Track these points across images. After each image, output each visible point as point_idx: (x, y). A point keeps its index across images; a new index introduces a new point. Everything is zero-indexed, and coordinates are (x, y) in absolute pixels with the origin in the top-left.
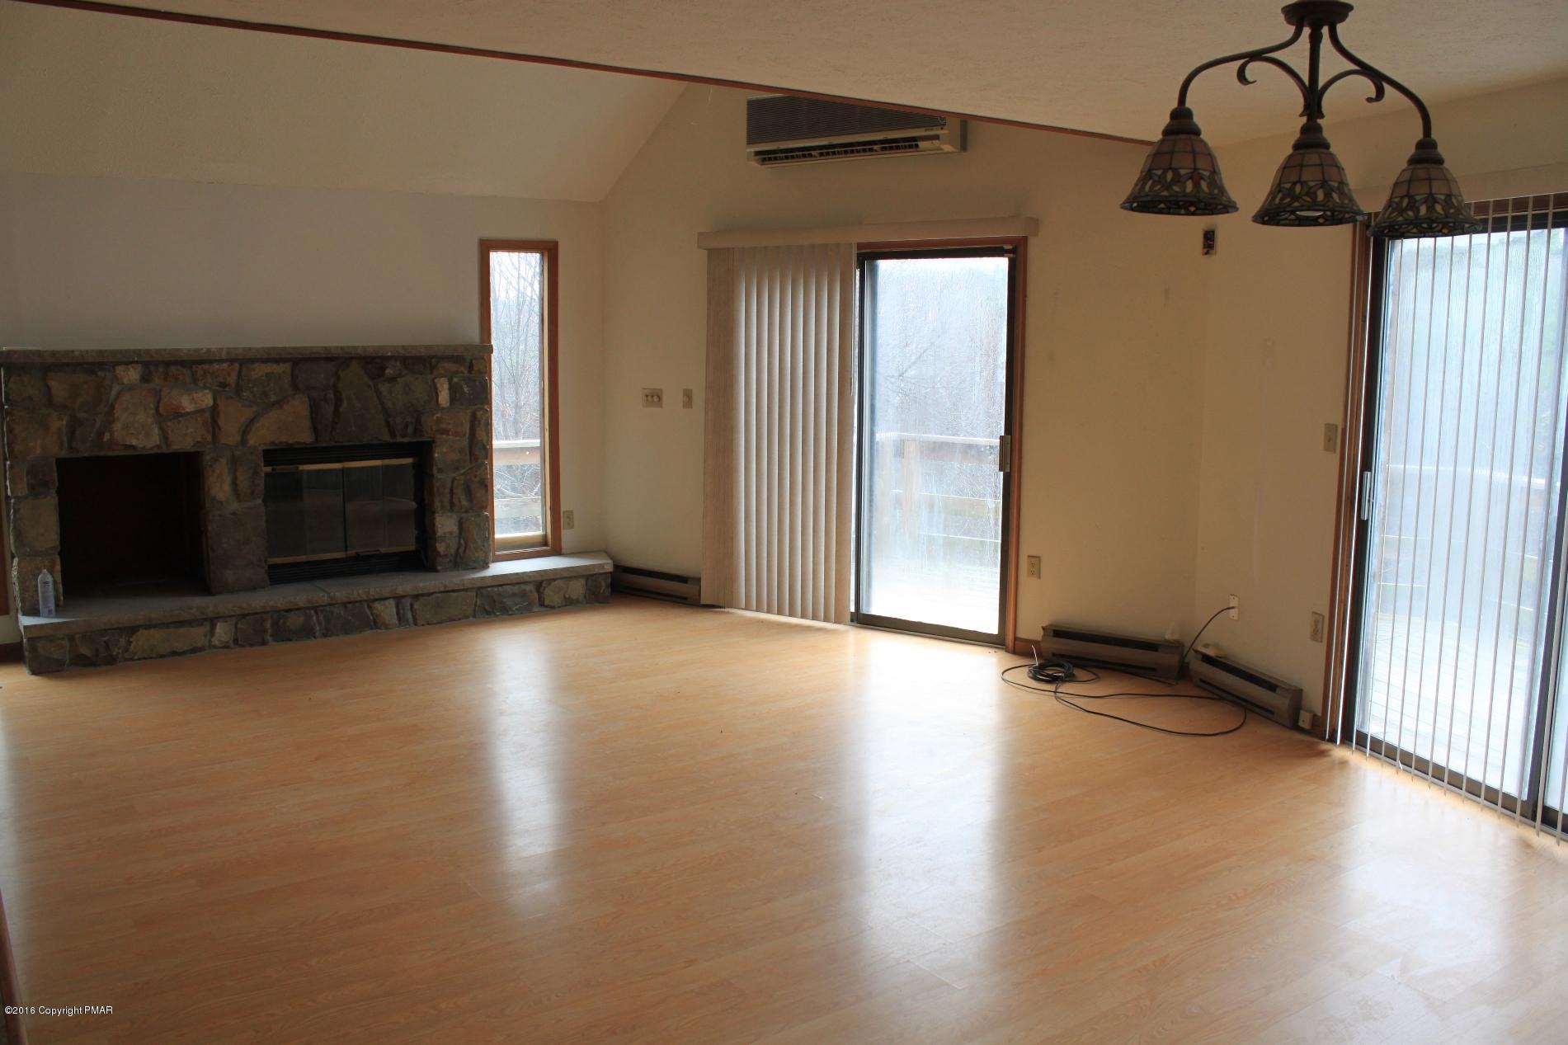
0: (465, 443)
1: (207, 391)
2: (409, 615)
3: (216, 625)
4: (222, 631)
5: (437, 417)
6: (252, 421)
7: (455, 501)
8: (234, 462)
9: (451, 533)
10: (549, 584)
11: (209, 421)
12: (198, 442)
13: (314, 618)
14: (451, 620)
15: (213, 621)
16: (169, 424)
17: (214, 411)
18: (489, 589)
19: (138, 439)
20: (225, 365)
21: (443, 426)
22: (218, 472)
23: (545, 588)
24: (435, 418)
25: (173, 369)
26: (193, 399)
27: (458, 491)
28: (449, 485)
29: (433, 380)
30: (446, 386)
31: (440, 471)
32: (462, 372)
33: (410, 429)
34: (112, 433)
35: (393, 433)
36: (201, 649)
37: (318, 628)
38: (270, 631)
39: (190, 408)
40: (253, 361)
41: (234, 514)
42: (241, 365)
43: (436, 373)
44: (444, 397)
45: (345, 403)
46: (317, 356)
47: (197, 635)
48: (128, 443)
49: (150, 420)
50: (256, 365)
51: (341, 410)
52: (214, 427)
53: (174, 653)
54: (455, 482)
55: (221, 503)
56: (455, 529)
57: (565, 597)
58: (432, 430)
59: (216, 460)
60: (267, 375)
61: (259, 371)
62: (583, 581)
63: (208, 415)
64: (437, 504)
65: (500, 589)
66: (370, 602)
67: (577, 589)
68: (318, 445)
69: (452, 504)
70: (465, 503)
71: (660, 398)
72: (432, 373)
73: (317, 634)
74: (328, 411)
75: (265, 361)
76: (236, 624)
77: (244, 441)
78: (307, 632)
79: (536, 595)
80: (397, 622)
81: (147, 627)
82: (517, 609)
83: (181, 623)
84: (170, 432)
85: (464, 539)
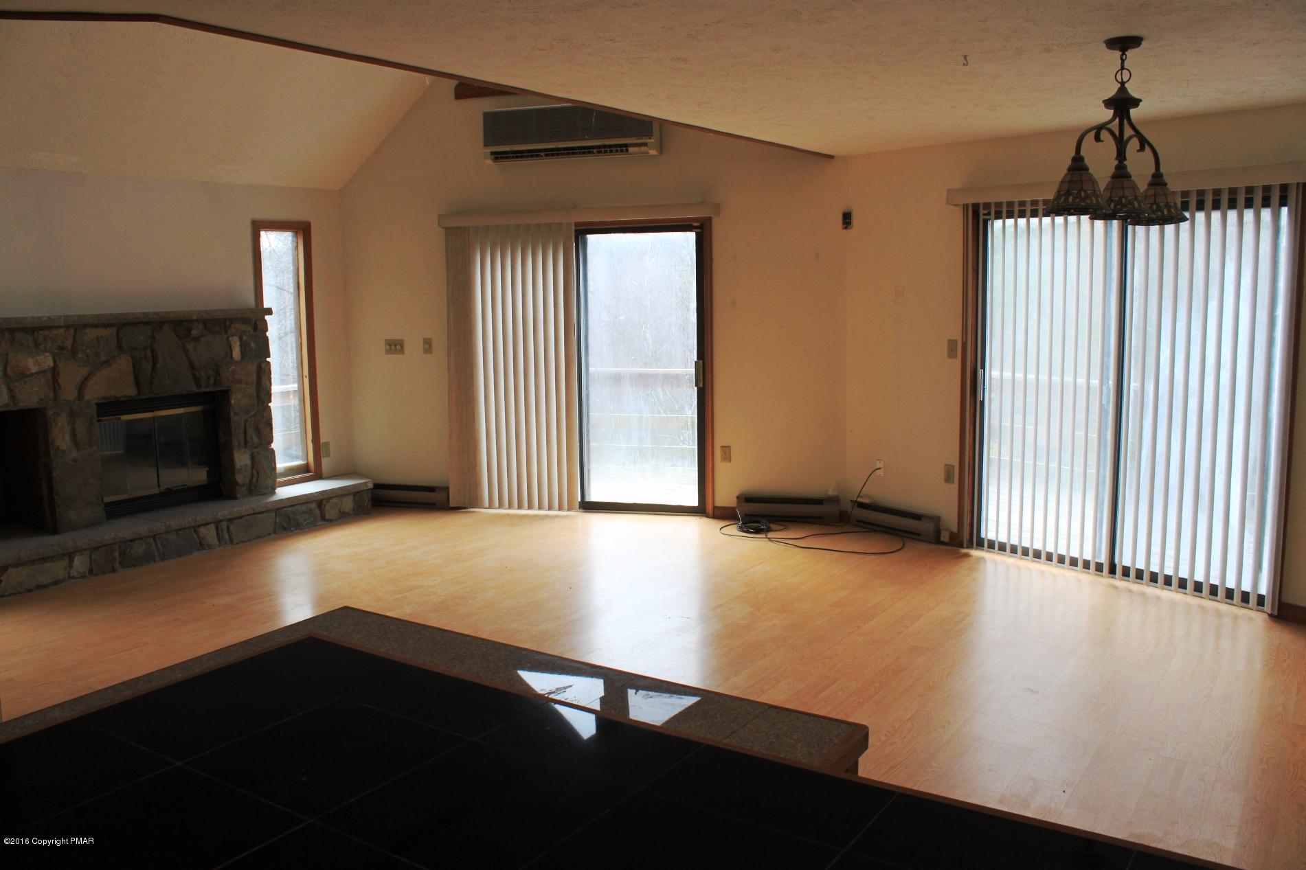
0: (253, 390)
1: (48, 354)
2: (226, 536)
3: (74, 558)
4: (79, 563)
5: (232, 369)
6: (86, 379)
7: (248, 438)
8: (72, 416)
9: (246, 466)
10: (328, 502)
11: (51, 380)
12: (41, 400)
13: (154, 545)
14: (258, 537)
15: (71, 556)
16: (17, 384)
17: (54, 371)
18: (285, 509)
20: (62, 331)
21: (237, 377)
22: (60, 424)
23: (325, 505)
24: (230, 370)
25: (18, 335)
26: (37, 360)
27: (251, 431)
28: (243, 425)
29: (228, 338)
30: (238, 343)
31: (236, 414)
32: (249, 332)
33: (212, 381)
35: (198, 385)
36: (63, 580)
37: (156, 554)
38: (117, 560)
39: (34, 369)
40: (85, 326)
41: (75, 461)
42: (75, 330)
43: (229, 332)
44: (236, 353)
45: (160, 360)
46: (139, 321)
47: (58, 568)
50: (88, 330)
51: (158, 366)
52: (55, 385)
53: (40, 587)
54: (247, 424)
55: (64, 451)
56: (249, 462)
57: (340, 511)
58: (228, 380)
59: (57, 415)
60: (97, 338)
61: (90, 335)
62: (351, 497)
63: (49, 375)
64: (235, 442)
65: (294, 508)
66: (196, 528)
67: (348, 504)
68: (141, 397)
69: (246, 442)
70: (256, 440)
71: (402, 346)
72: (226, 333)
73: (157, 559)
74: (147, 367)
75: (95, 326)
76: (91, 556)
77: (80, 396)
78: (148, 558)
79: (318, 511)
80: (217, 543)
81: (16, 566)
82: (306, 524)
83: (44, 560)
84: (16, 391)
85: (256, 470)
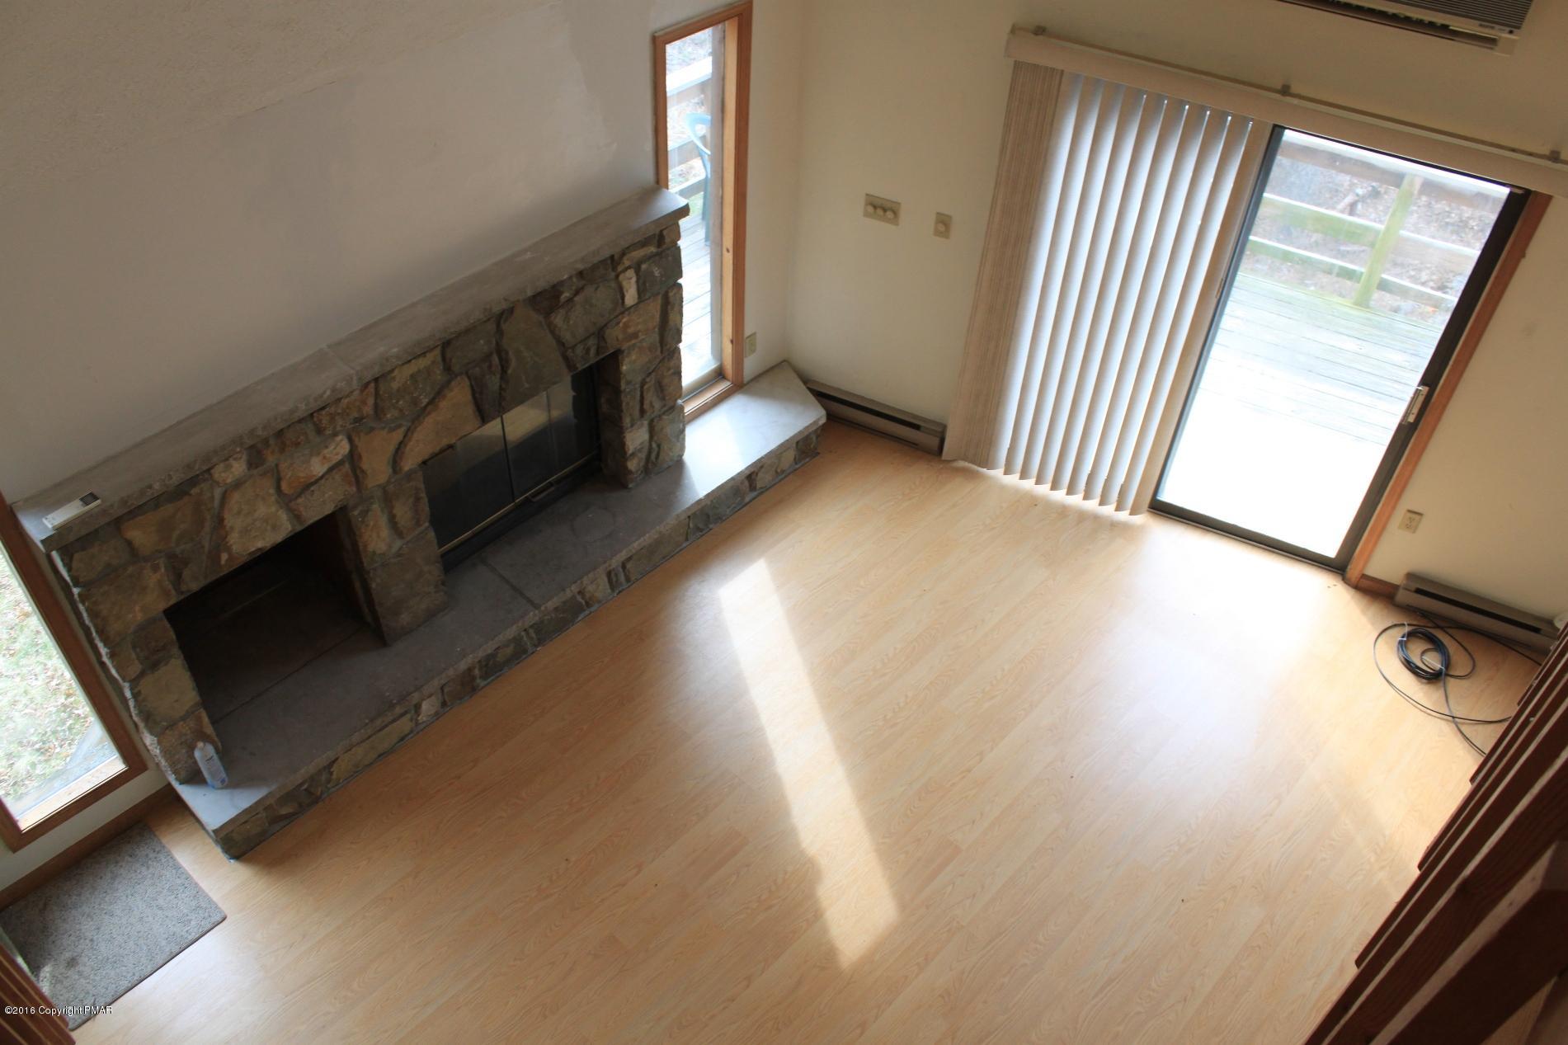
0: (654, 338)
1: (339, 438)
2: (622, 580)
3: (423, 706)
4: (428, 706)
5: (625, 323)
6: (402, 444)
7: (646, 406)
8: (388, 500)
9: (641, 443)
11: (350, 470)
12: (339, 499)
13: (526, 639)
15: (418, 703)
16: (300, 500)
17: (353, 457)
18: (703, 507)
19: (264, 539)
20: (357, 395)
21: (631, 330)
22: (371, 523)
24: (621, 324)
25: (290, 435)
26: (324, 458)
27: (651, 397)
28: (638, 393)
29: (617, 280)
30: (633, 279)
31: (629, 383)
32: (651, 255)
33: (593, 351)
34: (228, 549)
35: (572, 367)
36: (409, 735)
37: (530, 646)
38: (480, 676)
39: (322, 469)
40: (391, 370)
41: (399, 554)
42: (377, 384)
43: (620, 271)
44: (631, 296)
45: (513, 363)
46: (474, 323)
47: (402, 725)
48: (253, 549)
49: (273, 509)
50: (396, 374)
51: (510, 371)
52: (357, 475)
53: (381, 756)
54: (645, 387)
55: (382, 552)
56: (646, 436)
57: (777, 473)
58: (618, 340)
59: (365, 513)
60: (412, 376)
61: (402, 378)
63: (346, 465)
64: (628, 422)
65: (714, 501)
67: (788, 458)
69: (643, 413)
70: (657, 405)
71: (895, 213)
72: (614, 269)
73: (530, 651)
74: (494, 381)
75: (407, 362)
76: (442, 693)
77: (396, 470)
78: (519, 656)
79: (747, 484)
80: (609, 592)
81: (348, 749)
84: (302, 509)
85: (656, 442)
